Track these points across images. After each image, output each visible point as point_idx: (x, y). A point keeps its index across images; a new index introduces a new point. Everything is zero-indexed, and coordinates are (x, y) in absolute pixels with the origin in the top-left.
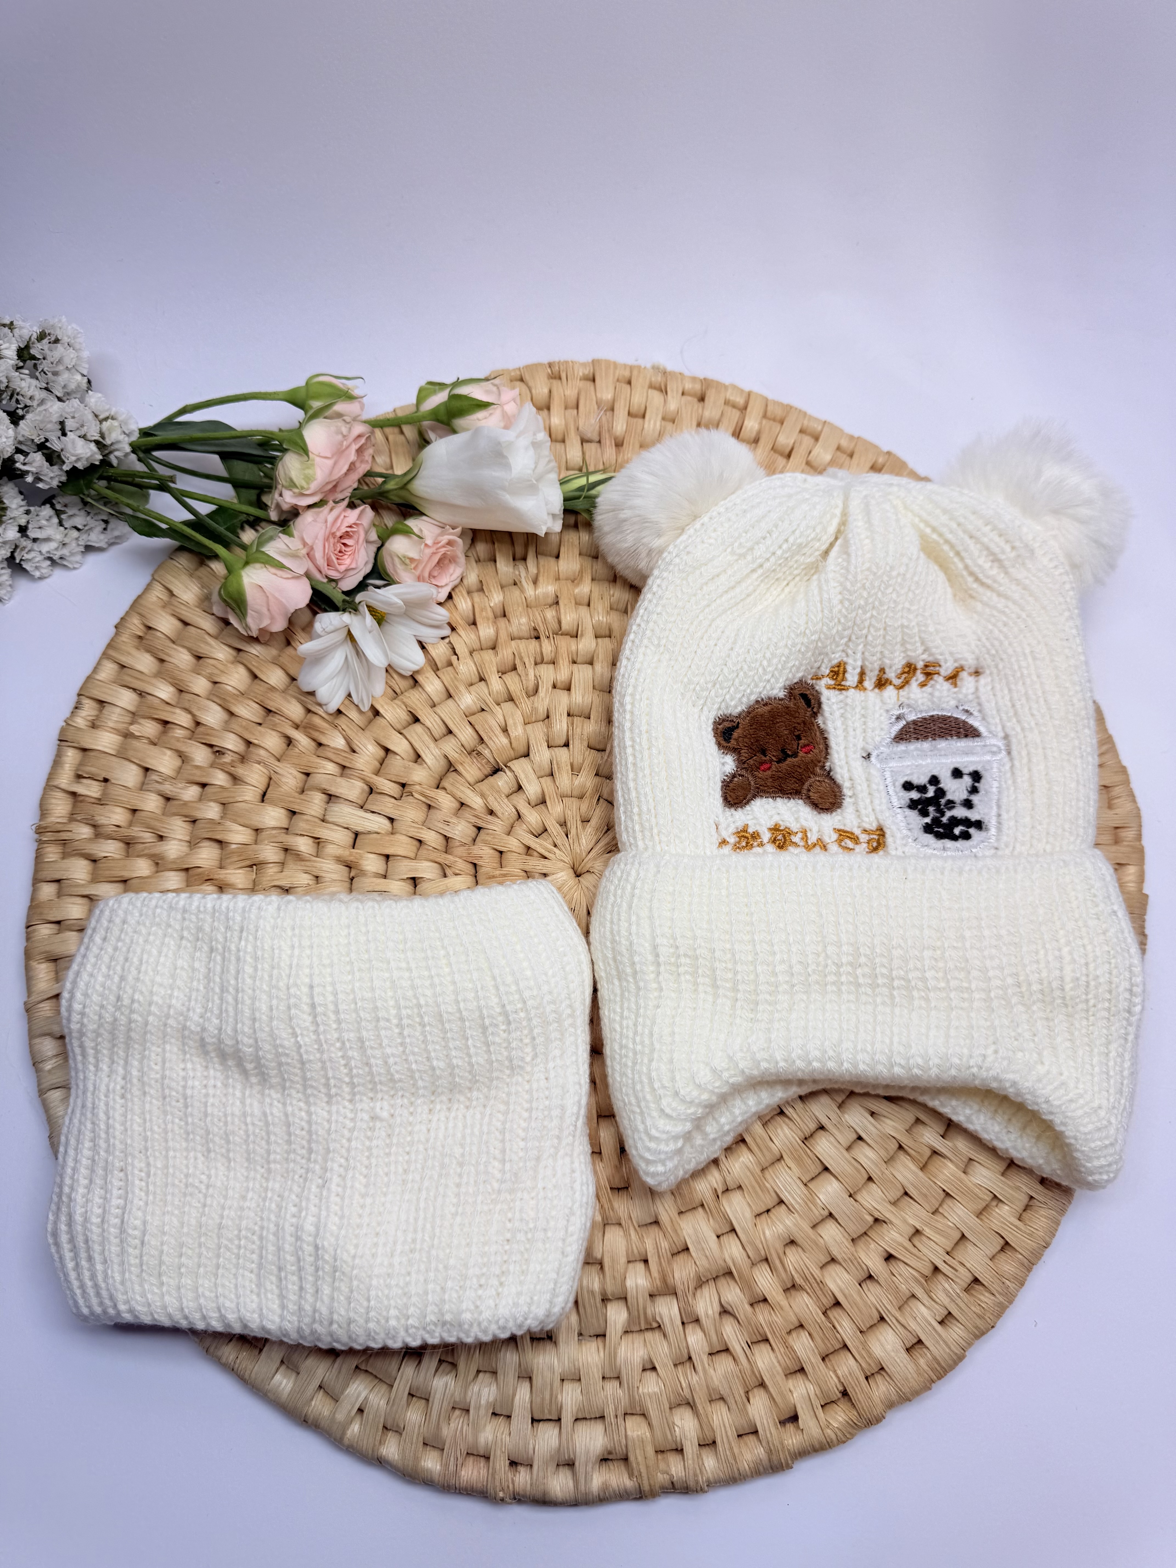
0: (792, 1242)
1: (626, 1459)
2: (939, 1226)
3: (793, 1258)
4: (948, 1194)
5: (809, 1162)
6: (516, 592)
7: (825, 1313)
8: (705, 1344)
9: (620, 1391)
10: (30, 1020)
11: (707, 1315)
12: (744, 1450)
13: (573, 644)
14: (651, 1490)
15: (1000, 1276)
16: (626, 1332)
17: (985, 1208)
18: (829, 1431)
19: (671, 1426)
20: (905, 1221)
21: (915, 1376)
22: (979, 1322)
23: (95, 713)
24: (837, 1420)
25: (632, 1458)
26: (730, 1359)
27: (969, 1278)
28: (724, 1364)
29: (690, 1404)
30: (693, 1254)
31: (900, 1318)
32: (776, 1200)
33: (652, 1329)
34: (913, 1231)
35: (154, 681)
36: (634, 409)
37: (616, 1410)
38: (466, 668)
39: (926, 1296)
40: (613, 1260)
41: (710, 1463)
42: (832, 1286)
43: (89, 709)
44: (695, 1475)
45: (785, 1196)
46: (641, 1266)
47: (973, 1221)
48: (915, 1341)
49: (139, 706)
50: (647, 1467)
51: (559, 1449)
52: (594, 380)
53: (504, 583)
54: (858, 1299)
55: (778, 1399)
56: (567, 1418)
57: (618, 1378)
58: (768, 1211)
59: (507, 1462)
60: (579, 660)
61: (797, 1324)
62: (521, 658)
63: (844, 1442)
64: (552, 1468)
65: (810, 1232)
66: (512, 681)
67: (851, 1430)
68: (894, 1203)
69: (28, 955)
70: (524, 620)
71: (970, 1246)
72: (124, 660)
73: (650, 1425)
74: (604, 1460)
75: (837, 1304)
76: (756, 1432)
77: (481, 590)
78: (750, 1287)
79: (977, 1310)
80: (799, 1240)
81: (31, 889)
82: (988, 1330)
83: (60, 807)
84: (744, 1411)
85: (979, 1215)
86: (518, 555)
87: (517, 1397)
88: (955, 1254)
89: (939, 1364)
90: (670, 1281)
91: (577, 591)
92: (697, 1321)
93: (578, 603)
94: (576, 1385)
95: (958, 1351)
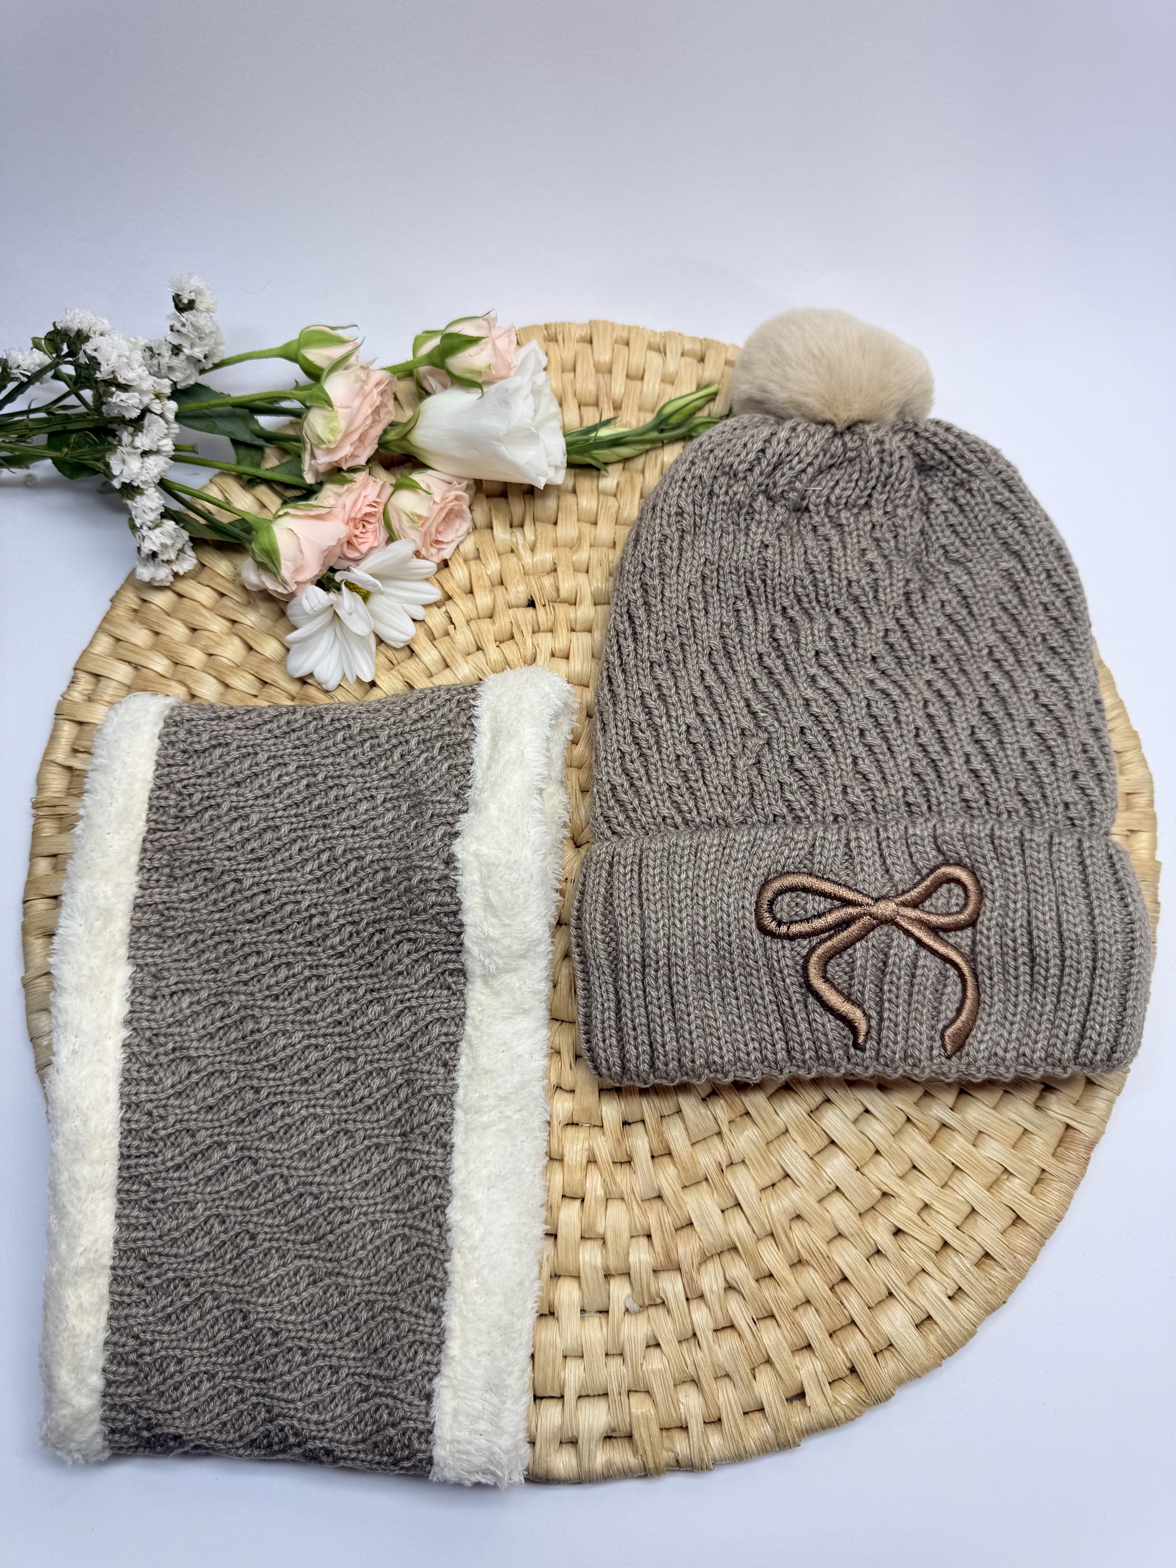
0: (798, 1217)
1: (630, 1437)
2: (948, 1199)
3: (799, 1232)
4: (957, 1168)
5: (815, 1134)
6: (513, 559)
7: (832, 1289)
8: (710, 1320)
9: (623, 1369)
10: (27, 995)
11: (712, 1291)
12: (750, 1427)
13: (571, 612)
14: (656, 1468)
15: (1011, 1250)
16: (629, 1310)
17: (995, 1182)
18: (837, 1409)
19: (676, 1404)
20: (913, 1195)
21: (925, 1352)
22: (989, 1297)
23: (90, 687)
24: (844, 1397)
25: (636, 1436)
26: (736, 1335)
27: (979, 1253)
28: (729, 1340)
29: (695, 1382)
30: (697, 1228)
31: (908, 1293)
32: (782, 1173)
33: (656, 1305)
34: (921, 1205)
35: (149, 654)
36: (632, 371)
37: (620, 1387)
38: (463, 637)
39: (936, 1271)
40: (615, 1235)
41: (715, 1440)
42: (839, 1261)
43: (85, 683)
44: (700, 1452)
45: (791, 1170)
46: (644, 1241)
47: (983, 1194)
48: (924, 1316)
49: (134, 679)
50: (652, 1444)
51: (562, 1427)
52: (591, 342)
53: (501, 550)
54: (866, 1274)
55: (785, 1375)
56: (570, 1395)
57: (621, 1354)
58: (773, 1185)
60: (578, 628)
61: (804, 1300)
62: (519, 627)
63: (852, 1420)
64: (555, 1446)
65: (816, 1205)
66: (509, 650)
67: (859, 1407)
68: (901, 1178)
69: (25, 930)
70: (521, 588)
71: (980, 1220)
72: (119, 633)
73: (654, 1402)
74: (608, 1438)
75: (845, 1279)
76: (762, 1410)
77: (478, 558)
78: (755, 1263)
79: (989, 1285)
80: (804, 1214)
81: (27, 864)
82: (999, 1306)
83: (57, 783)
84: (750, 1388)
85: (989, 1188)
86: (516, 521)
88: (965, 1228)
89: (949, 1339)
90: (673, 1256)
91: (575, 558)
92: (702, 1296)
93: (576, 570)
94: (579, 1361)
95: (969, 1327)
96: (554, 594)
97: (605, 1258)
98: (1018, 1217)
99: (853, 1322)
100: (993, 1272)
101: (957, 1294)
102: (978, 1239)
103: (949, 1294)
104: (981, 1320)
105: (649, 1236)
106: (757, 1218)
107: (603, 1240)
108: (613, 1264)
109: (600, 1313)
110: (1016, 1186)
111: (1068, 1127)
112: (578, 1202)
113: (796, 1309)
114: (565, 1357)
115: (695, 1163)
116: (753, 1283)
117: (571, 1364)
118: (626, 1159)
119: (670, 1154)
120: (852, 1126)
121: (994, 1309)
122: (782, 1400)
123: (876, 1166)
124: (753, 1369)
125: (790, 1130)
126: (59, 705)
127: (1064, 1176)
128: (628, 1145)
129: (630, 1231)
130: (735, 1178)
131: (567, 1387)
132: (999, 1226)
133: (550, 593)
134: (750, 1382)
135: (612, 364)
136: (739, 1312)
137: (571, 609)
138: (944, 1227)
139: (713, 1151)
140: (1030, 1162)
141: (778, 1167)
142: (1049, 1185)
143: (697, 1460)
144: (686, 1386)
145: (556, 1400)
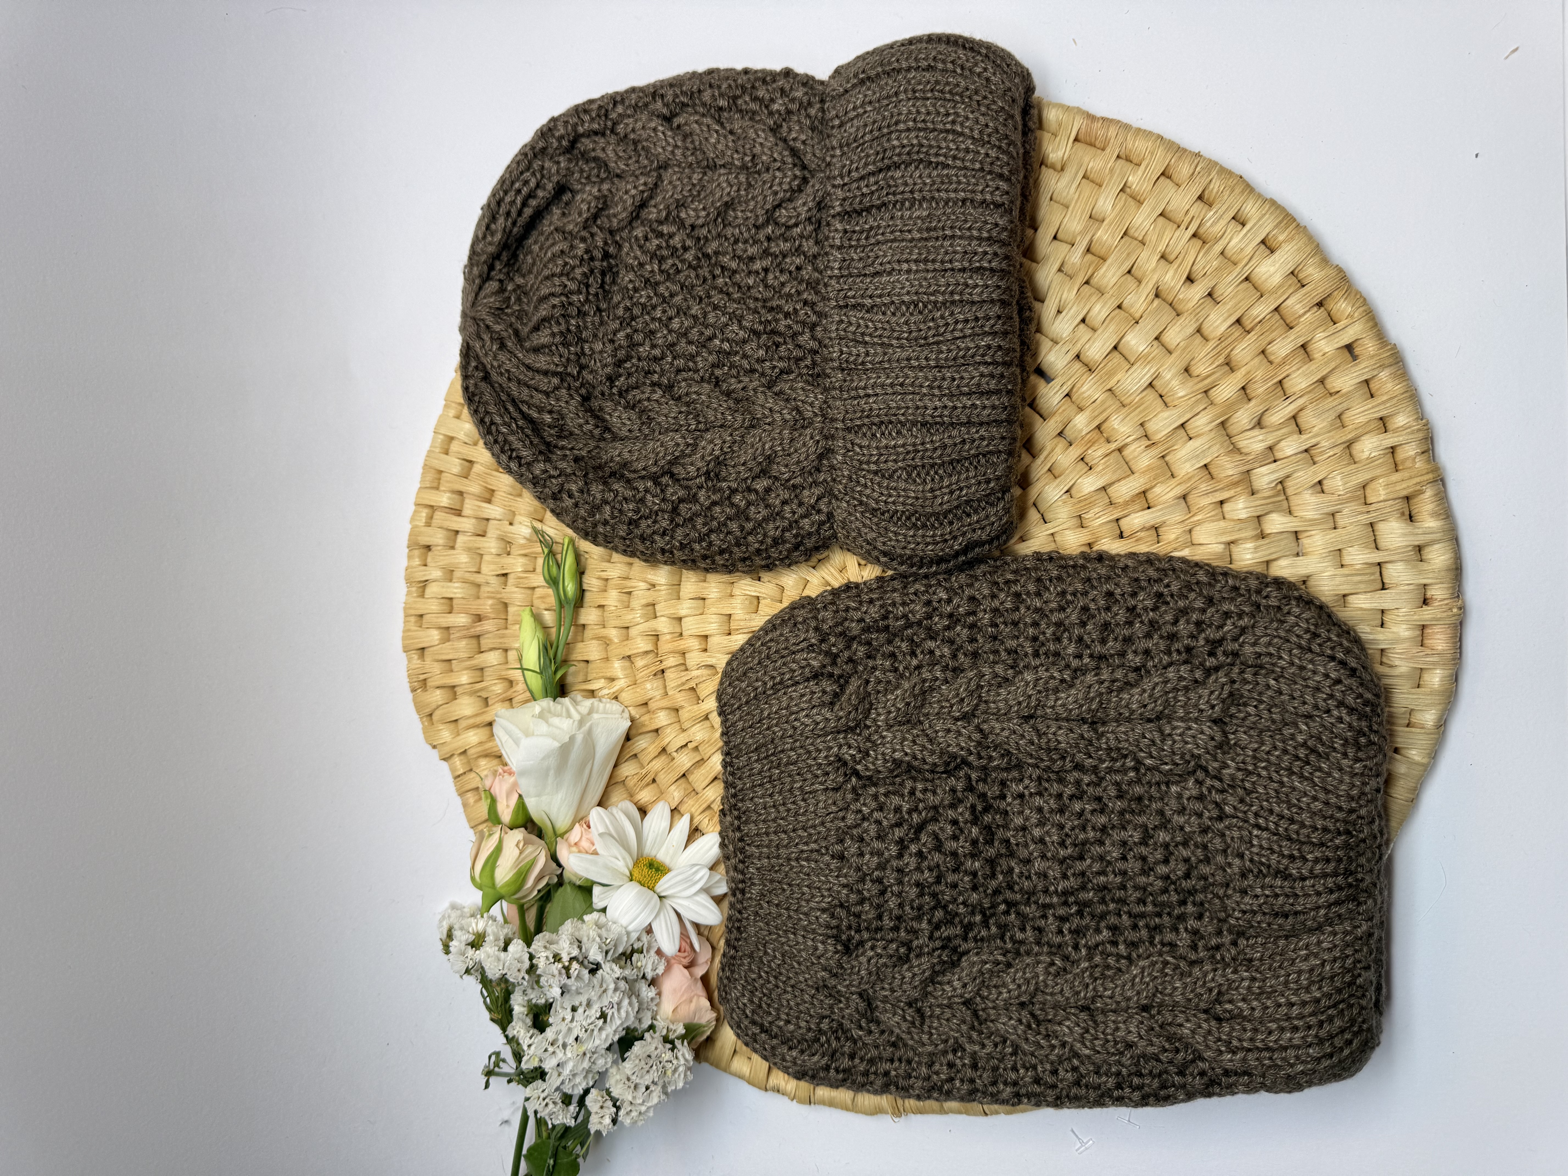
0: (1187, 370)
1: (1408, 498)
2: (1154, 238)
3: (1201, 368)
4: (1125, 234)
5: (1110, 364)
7: (1249, 332)
8: (1290, 439)
9: (1346, 511)
11: (1264, 440)
12: (1384, 391)
15: (1193, 176)
16: (1290, 512)
17: (1133, 198)
18: (1356, 315)
19: (1371, 460)
20: (1154, 270)
21: (1294, 242)
22: (1238, 190)
24: (1345, 309)
25: (1405, 493)
26: (1301, 414)
27: (1199, 205)
28: (1308, 419)
29: (1349, 445)
30: (1208, 460)
31: (1243, 263)
32: (1149, 390)
33: (1284, 489)
34: (1162, 261)
36: (446, 608)
37: (1363, 513)
39: (1221, 242)
40: (1224, 533)
41: (1401, 420)
42: (1223, 329)
44: (1412, 433)
45: (1145, 381)
46: (1227, 507)
47: (1146, 208)
48: (1263, 247)
50: (1411, 478)
51: (1406, 561)
52: (423, 649)
54: (1231, 304)
55: (1333, 365)
56: (1376, 557)
57: (1333, 515)
58: (1161, 396)
59: (1425, 607)
60: (678, 630)
61: (1262, 356)
62: (683, 684)
63: (1365, 299)
64: (1424, 566)
65: (1174, 355)
67: (1353, 294)
68: (1140, 282)
70: (648, 686)
71: (1169, 208)
73: (1372, 480)
74: (1411, 518)
75: (1238, 321)
76: (1367, 382)
78: (1233, 404)
79: (1227, 193)
80: (1184, 365)
82: (1245, 181)
84: (1348, 395)
85: (1140, 203)
87: (1363, 606)
88: (1178, 220)
89: (1280, 222)
90: (1236, 478)
91: (616, 641)
92: (1271, 448)
93: (627, 638)
94: (1344, 552)
95: (1267, 206)
96: (651, 656)
97: (1245, 539)
98: (1163, 174)
99: (1276, 309)
100: (1215, 190)
101: (1239, 220)
102: (1187, 207)
103: (1240, 227)
104: (1260, 196)
105: (1222, 502)
106: (1192, 407)
107: (1229, 544)
108: (1250, 533)
109: (1297, 539)
110: (1135, 179)
111: (1076, 140)
113: (1271, 363)
114: (1342, 566)
115: (1149, 469)
116: (1253, 403)
117: (1347, 560)
118: (1153, 532)
119: (1144, 492)
120: (1099, 332)
121: (1248, 185)
122: (1356, 365)
123: (1132, 306)
124: (1331, 394)
125: (1108, 387)
126: (801, 1101)
127: (1121, 138)
128: (1141, 530)
129: (1219, 520)
130: (1158, 431)
131: (1370, 561)
132: (1173, 190)
133: (650, 658)
134: (1342, 396)
135: (440, 628)
136: (1280, 413)
137: (663, 639)
138: (1179, 239)
139: (1136, 454)
140: (1112, 170)
141: (1144, 393)
142: (1130, 151)
143: (1421, 435)
144: (1354, 452)
145: (1383, 570)
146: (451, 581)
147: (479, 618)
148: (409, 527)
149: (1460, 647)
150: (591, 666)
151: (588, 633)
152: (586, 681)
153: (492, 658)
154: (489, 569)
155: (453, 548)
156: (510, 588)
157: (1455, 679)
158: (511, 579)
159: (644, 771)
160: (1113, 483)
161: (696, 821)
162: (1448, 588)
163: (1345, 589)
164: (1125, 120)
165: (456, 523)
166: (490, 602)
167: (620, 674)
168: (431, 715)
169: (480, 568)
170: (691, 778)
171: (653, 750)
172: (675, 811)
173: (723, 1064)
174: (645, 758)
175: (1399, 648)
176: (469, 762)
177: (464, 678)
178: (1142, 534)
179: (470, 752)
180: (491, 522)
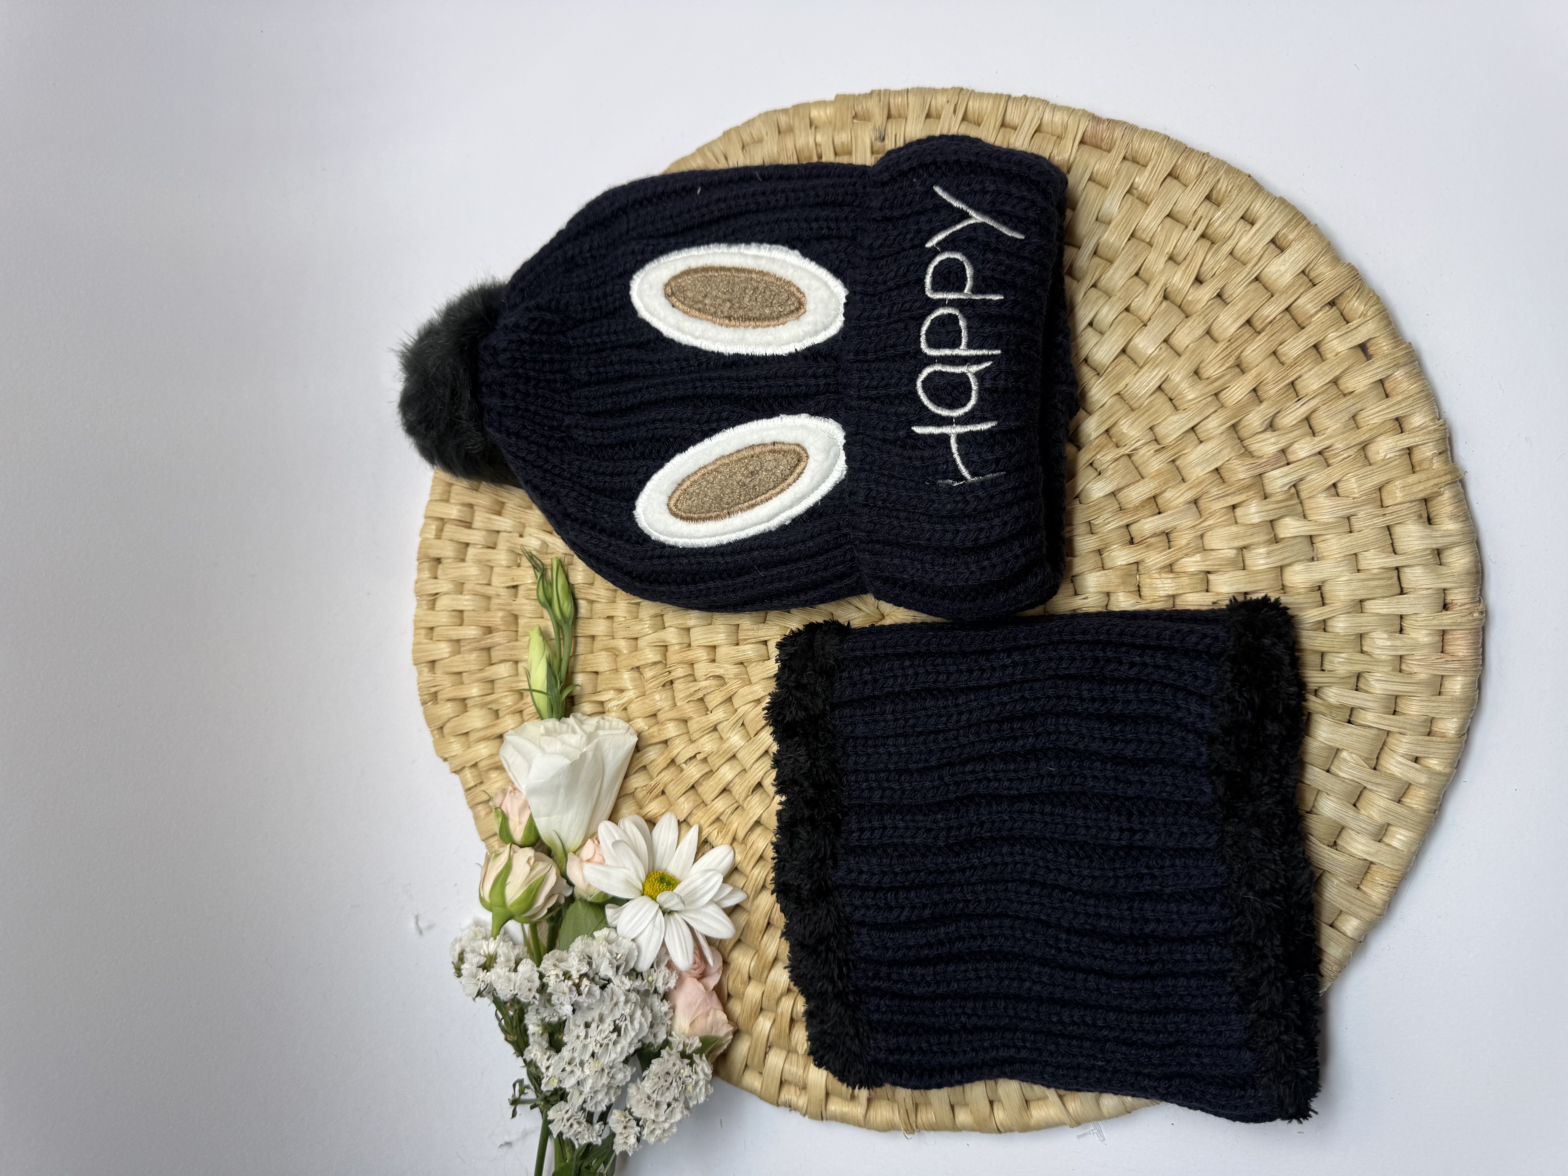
96: (659, 666)
97: (1258, 544)
98: (1170, 175)
99: (1287, 309)
100: (1223, 190)
101: (1248, 219)
102: (1195, 207)
103: (1249, 226)
104: (1269, 194)
105: (1234, 507)
106: (1202, 410)
107: (1242, 549)
108: (1263, 538)
109: (1312, 543)
110: (1143, 181)
111: (1082, 142)
112: (1211, 577)
113: (1283, 364)
114: (1359, 571)
115: (1159, 473)
116: (1264, 405)
117: (1363, 565)
118: (1164, 537)
119: (1154, 497)
120: (1106, 335)
121: (1257, 184)
122: (1370, 365)
123: (1140, 308)
124: (1345, 395)
125: (1116, 391)
126: (813, 1117)
127: (1126, 139)
128: (1152, 536)
129: (1231, 525)
130: (1169, 435)
131: (1387, 565)
132: (1180, 191)
133: (658, 668)
134: (1356, 396)
135: (451, 640)
136: (1293, 415)
137: (671, 649)
138: (1187, 240)
139: (1145, 458)
140: (1118, 172)
141: (1153, 397)
142: (1137, 152)
143: (1437, 435)
144: (1370, 454)
145: (1401, 574)
146: (461, 593)
147: (489, 630)
148: (419, 539)
149: (1483, 654)
150: (600, 677)
151: (598, 644)
152: (596, 692)
153: (502, 670)
154: (499, 582)
155: (463, 560)
156: (521, 600)
157: (1478, 685)
158: (521, 591)
159: (653, 783)
160: (1123, 488)
161: (705, 834)
162: (1469, 592)
163: (1361, 594)
164: (1131, 121)
165: (466, 535)
166: (500, 614)
167: (629, 685)
168: (442, 728)
169: (490, 580)
170: (700, 789)
171: (662, 762)
172: (684, 823)
173: (735, 1078)
174: (654, 769)
175: (1418, 655)
176: (480, 775)
177: (474, 691)
178: (1153, 540)
179: (481, 765)
180: (502, 534)
